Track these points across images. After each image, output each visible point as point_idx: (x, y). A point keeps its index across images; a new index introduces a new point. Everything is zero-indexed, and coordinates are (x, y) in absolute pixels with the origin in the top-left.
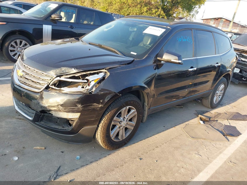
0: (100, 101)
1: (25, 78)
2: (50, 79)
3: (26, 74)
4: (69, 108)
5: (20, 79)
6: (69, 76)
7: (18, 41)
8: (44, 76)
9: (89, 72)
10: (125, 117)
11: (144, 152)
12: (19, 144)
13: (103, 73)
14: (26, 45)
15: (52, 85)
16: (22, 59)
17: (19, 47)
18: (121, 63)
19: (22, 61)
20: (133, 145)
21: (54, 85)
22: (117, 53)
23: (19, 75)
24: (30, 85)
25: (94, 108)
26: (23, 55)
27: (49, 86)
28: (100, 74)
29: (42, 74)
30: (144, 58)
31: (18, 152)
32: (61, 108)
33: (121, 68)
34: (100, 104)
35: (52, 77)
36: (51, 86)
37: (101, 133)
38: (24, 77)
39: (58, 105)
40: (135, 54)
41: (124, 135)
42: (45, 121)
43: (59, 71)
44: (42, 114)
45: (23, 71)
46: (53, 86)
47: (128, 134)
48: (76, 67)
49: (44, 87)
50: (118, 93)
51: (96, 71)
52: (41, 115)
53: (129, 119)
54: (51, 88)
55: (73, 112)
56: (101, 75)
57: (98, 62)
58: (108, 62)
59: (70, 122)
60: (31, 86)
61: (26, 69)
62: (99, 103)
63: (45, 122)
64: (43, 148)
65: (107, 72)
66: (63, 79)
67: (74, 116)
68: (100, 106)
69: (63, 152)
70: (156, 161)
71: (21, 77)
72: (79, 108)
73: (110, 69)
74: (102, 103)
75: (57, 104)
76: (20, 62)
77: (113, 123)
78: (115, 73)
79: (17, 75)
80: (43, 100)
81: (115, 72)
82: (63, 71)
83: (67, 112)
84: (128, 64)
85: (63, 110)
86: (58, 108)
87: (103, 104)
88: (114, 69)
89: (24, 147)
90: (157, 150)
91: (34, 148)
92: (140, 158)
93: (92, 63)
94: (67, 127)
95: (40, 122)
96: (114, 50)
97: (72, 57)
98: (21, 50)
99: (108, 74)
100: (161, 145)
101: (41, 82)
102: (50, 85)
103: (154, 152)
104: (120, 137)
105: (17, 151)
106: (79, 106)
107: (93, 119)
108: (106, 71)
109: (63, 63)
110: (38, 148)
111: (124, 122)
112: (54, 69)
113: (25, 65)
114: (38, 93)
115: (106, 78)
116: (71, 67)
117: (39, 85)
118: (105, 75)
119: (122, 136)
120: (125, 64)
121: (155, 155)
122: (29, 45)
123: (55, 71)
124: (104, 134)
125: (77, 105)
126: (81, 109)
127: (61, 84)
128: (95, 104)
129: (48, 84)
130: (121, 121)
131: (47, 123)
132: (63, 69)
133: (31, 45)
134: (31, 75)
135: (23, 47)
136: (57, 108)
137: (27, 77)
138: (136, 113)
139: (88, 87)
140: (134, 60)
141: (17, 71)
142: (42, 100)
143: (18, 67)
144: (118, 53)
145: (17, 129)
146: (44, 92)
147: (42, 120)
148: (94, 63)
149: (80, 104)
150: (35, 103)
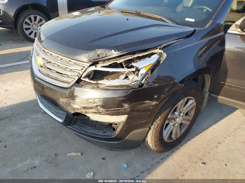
0: (154, 98)
1: (47, 68)
2: (81, 68)
3: (48, 63)
4: (113, 109)
5: (41, 69)
6: (107, 64)
7: (32, 17)
8: (72, 65)
9: (136, 56)
10: (181, 111)
11: (205, 152)
12: (50, 150)
13: (156, 55)
14: (41, 20)
15: (85, 77)
16: (39, 39)
17: (34, 24)
18: (178, 36)
19: (40, 42)
20: (189, 143)
21: (88, 76)
22: (165, 22)
23: (38, 64)
24: (54, 78)
25: (146, 107)
26: (40, 33)
27: (82, 79)
28: (152, 57)
29: (70, 63)
30: (207, 26)
31: (50, 163)
32: (102, 109)
33: (180, 44)
34: (154, 100)
35: (84, 66)
36: (83, 79)
37: (152, 137)
38: (45, 67)
39: (97, 106)
40: (193, 20)
41: (179, 132)
42: (79, 124)
43: (92, 55)
44: (76, 117)
45: (43, 58)
46: (87, 79)
47: (183, 131)
48: (116, 48)
49: (75, 81)
50: (179, 83)
51: (146, 53)
52: (74, 118)
53: (185, 113)
54: (83, 81)
55: (118, 114)
56: (154, 59)
57: (146, 38)
58: (160, 35)
59: (113, 126)
60: (56, 79)
61: (47, 55)
62: (152, 99)
63: (79, 126)
64: (79, 154)
65: (163, 53)
66: (99, 68)
67: (120, 119)
68: (154, 103)
69: (104, 159)
70: (225, 166)
71: (42, 67)
72: (127, 109)
73: (165, 47)
74: (156, 100)
75: (95, 105)
76: (37, 45)
77: (167, 122)
78: (173, 53)
79: (37, 64)
80: (76, 99)
81: (174, 51)
82: (99, 56)
83: (110, 115)
84: (188, 37)
85: (104, 112)
86: (98, 109)
87: (158, 101)
88: (171, 46)
89: (56, 154)
90: (221, 147)
91: (69, 155)
92: (202, 162)
93: (137, 40)
94: (110, 132)
95: (73, 125)
96: (159, 17)
97: (108, 33)
98: (36, 27)
99: (165, 55)
100: (224, 139)
101: (68, 73)
102: (82, 77)
103: (218, 151)
104: (173, 136)
105: (49, 161)
106: (126, 106)
107: (145, 121)
108: (161, 51)
109: (96, 43)
110: (73, 154)
111: (180, 119)
112: (85, 53)
113: (44, 49)
114: (67, 88)
115: (161, 62)
116: (111, 48)
117: (66, 77)
118: (160, 57)
119: (176, 134)
120: (184, 38)
121: (220, 156)
122: (44, 21)
123: (87, 55)
124: (156, 137)
125: (124, 105)
126: (129, 110)
127: (97, 76)
128: (147, 101)
129: (80, 77)
130: (176, 118)
131: (83, 127)
132: (99, 51)
133: (46, 21)
134: (55, 63)
135: (38, 23)
136: (96, 110)
137: (49, 66)
138: (195, 104)
139: (136, 78)
140: (195, 30)
141: (35, 57)
142: (74, 100)
143: (36, 52)
144: (167, 21)
145: (45, 128)
146: (76, 88)
147: (75, 123)
148: (141, 39)
149: (127, 104)
150: (64, 103)
